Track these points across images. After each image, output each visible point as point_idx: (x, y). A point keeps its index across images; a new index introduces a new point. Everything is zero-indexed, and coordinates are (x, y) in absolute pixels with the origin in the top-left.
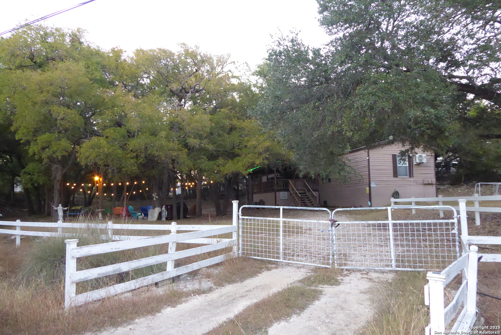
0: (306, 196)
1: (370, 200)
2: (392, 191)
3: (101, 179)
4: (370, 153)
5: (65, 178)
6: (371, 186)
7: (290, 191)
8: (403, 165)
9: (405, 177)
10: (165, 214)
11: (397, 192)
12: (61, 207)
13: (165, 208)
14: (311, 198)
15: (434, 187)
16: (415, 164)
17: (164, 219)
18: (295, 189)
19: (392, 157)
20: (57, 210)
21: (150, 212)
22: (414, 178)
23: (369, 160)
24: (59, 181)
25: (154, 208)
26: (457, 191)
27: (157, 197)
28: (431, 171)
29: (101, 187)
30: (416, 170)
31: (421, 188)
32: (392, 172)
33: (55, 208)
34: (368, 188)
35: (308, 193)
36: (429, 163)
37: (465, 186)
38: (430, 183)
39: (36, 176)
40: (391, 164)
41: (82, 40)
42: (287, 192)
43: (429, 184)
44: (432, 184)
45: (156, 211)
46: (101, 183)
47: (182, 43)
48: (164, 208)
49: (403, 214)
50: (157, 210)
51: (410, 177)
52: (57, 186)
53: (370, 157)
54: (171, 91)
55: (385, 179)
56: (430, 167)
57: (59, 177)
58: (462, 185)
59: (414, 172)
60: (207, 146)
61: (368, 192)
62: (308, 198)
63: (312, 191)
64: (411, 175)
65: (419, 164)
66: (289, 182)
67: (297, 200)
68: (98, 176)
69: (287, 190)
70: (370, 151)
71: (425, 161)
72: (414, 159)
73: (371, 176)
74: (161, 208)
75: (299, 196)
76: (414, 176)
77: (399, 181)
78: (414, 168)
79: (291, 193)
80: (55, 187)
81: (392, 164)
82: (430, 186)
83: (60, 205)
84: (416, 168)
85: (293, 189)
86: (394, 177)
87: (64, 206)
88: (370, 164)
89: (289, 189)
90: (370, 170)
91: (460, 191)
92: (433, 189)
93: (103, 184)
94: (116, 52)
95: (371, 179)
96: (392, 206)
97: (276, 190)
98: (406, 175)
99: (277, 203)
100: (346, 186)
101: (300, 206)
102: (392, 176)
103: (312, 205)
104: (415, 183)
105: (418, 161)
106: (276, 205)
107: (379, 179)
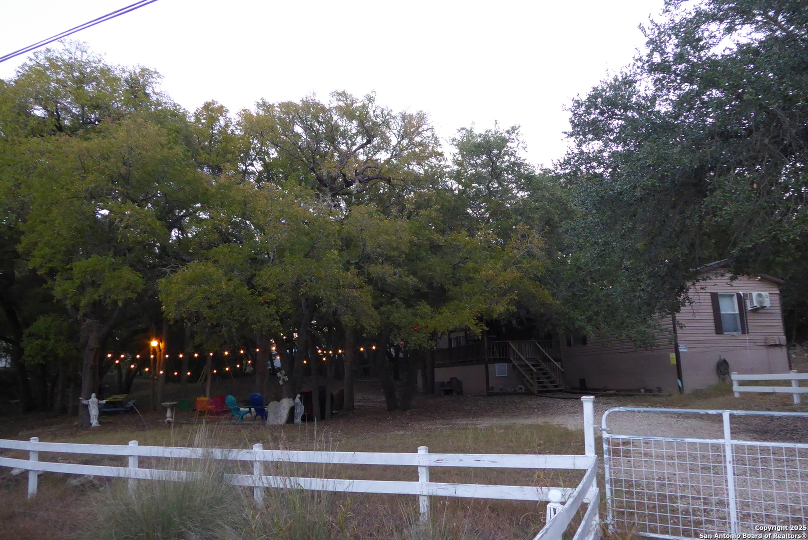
1: (680, 376)
3: (162, 345)
5: (105, 344)
6: (680, 350)
7: (511, 361)
8: (729, 308)
9: (735, 333)
10: (300, 410)
11: (725, 361)
12: (96, 400)
13: (300, 398)
14: (551, 374)
15: (784, 350)
16: (750, 309)
17: (298, 420)
18: (522, 357)
19: (710, 297)
20: (87, 406)
21: (271, 408)
22: (750, 334)
24: (93, 349)
25: (278, 399)
27: (286, 378)
28: (776, 321)
29: (162, 358)
30: (752, 320)
31: (763, 353)
32: (713, 324)
33: (85, 402)
34: (673, 356)
35: (545, 365)
36: (773, 308)
38: (778, 343)
39: (52, 341)
41: (149, 90)
42: (506, 364)
43: (776, 345)
44: (780, 346)
45: (284, 405)
46: (162, 353)
47: (340, 91)
48: (297, 400)
49: (772, 404)
50: (286, 404)
51: (744, 333)
52: (89, 359)
54: (320, 179)
55: (701, 338)
56: (774, 314)
57: (93, 343)
59: (749, 324)
60: (405, 279)
61: (673, 361)
63: (552, 360)
64: (744, 330)
65: (755, 310)
66: (510, 346)
67: (528, 378)
68: (156, 339)
69: (507, 360)
71: (767, 303)
72: (749, 302)
73: (678, 332)
74: (294, 399)
75: (533, 370)
76: (750, 331)
77: (725, 341)
78: (748, 318)
79: (514, 365)
80: (85, 362)
81: (712, 311)
82: (778, 349)
83: (93, 395)
84: (751, 318)
85: (518, 358)
86: (717, 333)
87: (99, 397)
89: (509, 359)
92: (782, 354)
93: (165, 354)
94: (212, 110)
95: (678, 339)
96: (736, 388)
97: (487, 360)
98: (736, 330)
99: (491, 385)
100: (621, 351)
101: (535, 389)
102: (714, 331)
103: (556, 386)
104: (753, 344)
105: (755, 304)
106: (488, 389)
107: (694, 339)
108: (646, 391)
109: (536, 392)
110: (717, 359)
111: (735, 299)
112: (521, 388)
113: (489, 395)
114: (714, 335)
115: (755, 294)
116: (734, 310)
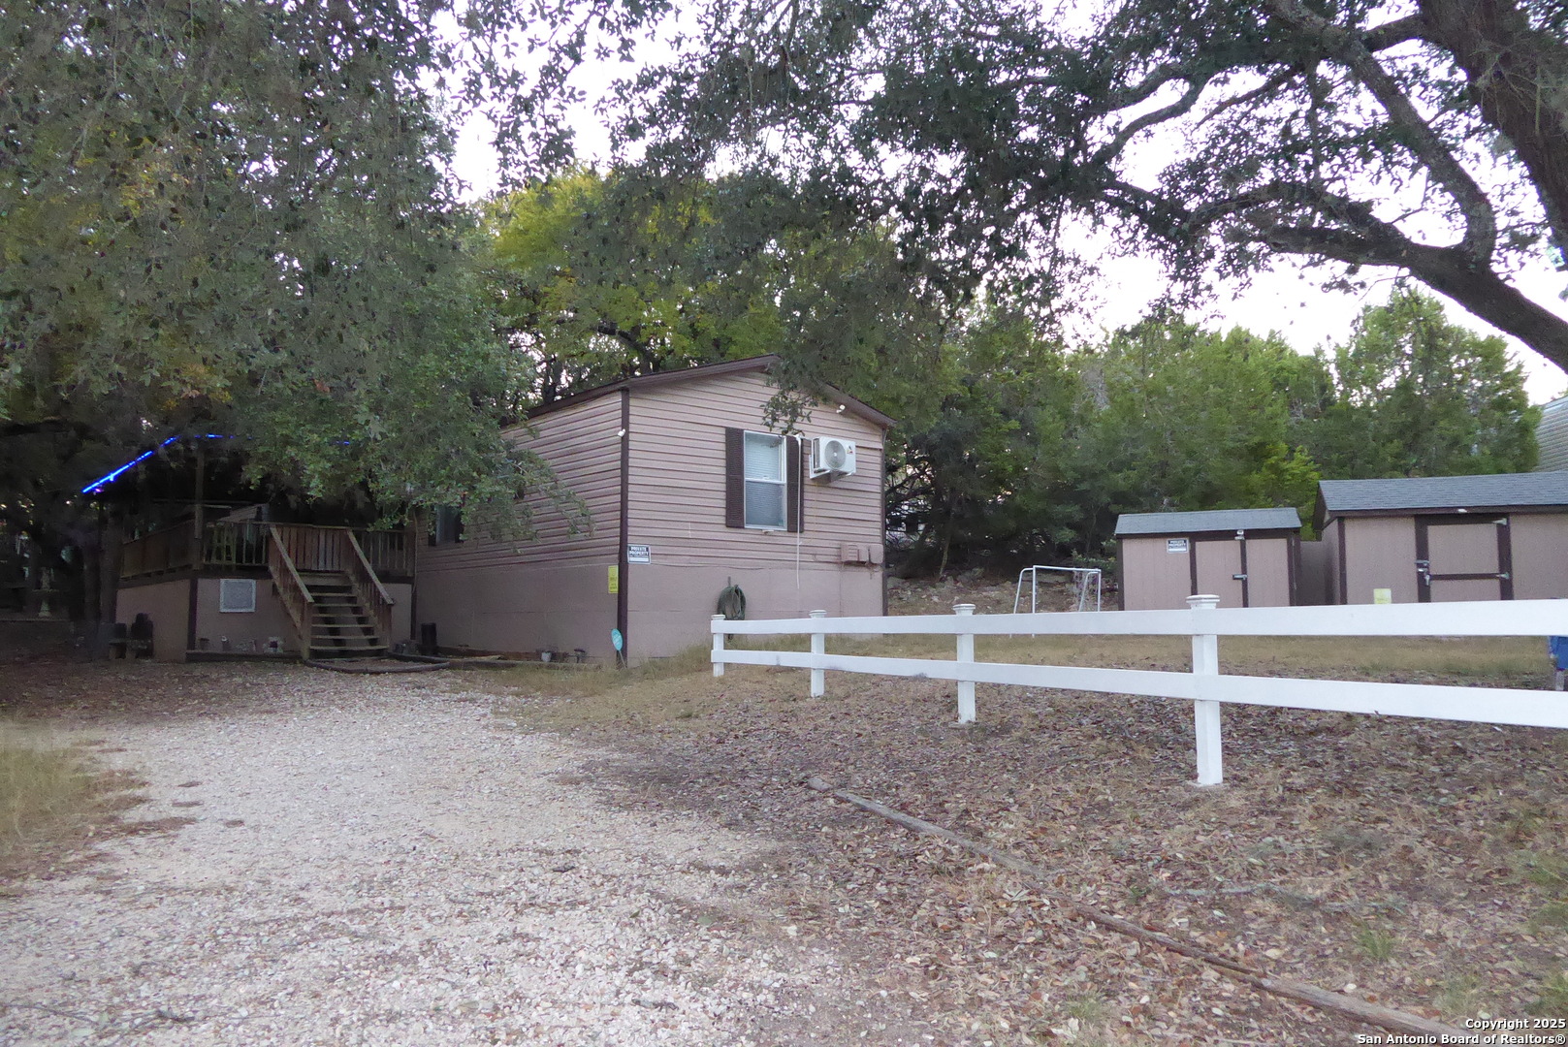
0: (351, 600)
1: (622, 626)
2: (719, 587)
4: (632, 410)
6: (631, 559)
7: (270, 577)
8: (766, 468)
9: (771, 529)
11: (737, 591)
14: (368, 611)
15: (878, 575)
16: (812, 475)
18: (291, 565)
19: (723, 438)
22: (804, 535)
23: (625, 440)
26: (929, 596)
28: (868, 510)
30: (815, 503)
31: (830, 578)
32: (723, 504)
34: (614, 571)
35: (357, 590)
36: (859, 480)
37: (949, 584)
38: (864, 558)
40: (720, 469)
42: (253, 582)
43: (860, 564)
44: (869, 565)
49: (768, 695)
51: (792, 529)
53: (632, 428)
55: (690, 534)
56: (866, 495)
58: (942, 580)
59: (807, 511)
61: (613, 587)
62: (356, 610)
63: (374, 577)
64: (795, 524)
65: (826, 480)
66: (271, 533)
67: (296, 617)
69: (260, 572)
70: (632, 402)
71: (849, 466)
72: (811, 459)
73: (631, 514)
75: (303, 599)
76: (806, 527)
77: (747, 546)
78: (807, 496)
79: (274, 585)
81: (723, 471)
82: (864, 573)
84: (814, 497)
85: (285, 571)
86: (728, 525)
88: (631, 462)
89: (266, 569)
90: (631, 488)
91: (935, 599)
92: (871, 583)
95: (631, 531)
96: (720, 654)
97: (195, 567)
98: (777, 522)
99: (201, 632)
100: (526, 559)
101: (305, 647)
102: (723, 520)
103: (373, 642)
104: (810, 558)
105: (823, 464)
106: (191, 644)
107: (666, 533)
108: (554, 657)
109: (306, 655)
110: (722, 587)
111: (784, 448)
112: (274, 645)
113: (193, 659)
114: (723, 528)
115: (824, 441)
116: (778, 477)
